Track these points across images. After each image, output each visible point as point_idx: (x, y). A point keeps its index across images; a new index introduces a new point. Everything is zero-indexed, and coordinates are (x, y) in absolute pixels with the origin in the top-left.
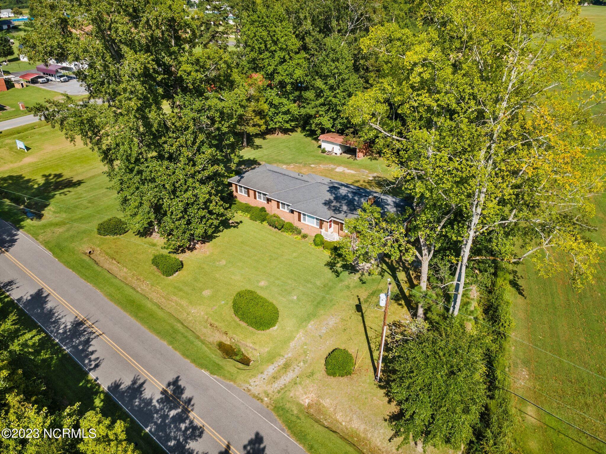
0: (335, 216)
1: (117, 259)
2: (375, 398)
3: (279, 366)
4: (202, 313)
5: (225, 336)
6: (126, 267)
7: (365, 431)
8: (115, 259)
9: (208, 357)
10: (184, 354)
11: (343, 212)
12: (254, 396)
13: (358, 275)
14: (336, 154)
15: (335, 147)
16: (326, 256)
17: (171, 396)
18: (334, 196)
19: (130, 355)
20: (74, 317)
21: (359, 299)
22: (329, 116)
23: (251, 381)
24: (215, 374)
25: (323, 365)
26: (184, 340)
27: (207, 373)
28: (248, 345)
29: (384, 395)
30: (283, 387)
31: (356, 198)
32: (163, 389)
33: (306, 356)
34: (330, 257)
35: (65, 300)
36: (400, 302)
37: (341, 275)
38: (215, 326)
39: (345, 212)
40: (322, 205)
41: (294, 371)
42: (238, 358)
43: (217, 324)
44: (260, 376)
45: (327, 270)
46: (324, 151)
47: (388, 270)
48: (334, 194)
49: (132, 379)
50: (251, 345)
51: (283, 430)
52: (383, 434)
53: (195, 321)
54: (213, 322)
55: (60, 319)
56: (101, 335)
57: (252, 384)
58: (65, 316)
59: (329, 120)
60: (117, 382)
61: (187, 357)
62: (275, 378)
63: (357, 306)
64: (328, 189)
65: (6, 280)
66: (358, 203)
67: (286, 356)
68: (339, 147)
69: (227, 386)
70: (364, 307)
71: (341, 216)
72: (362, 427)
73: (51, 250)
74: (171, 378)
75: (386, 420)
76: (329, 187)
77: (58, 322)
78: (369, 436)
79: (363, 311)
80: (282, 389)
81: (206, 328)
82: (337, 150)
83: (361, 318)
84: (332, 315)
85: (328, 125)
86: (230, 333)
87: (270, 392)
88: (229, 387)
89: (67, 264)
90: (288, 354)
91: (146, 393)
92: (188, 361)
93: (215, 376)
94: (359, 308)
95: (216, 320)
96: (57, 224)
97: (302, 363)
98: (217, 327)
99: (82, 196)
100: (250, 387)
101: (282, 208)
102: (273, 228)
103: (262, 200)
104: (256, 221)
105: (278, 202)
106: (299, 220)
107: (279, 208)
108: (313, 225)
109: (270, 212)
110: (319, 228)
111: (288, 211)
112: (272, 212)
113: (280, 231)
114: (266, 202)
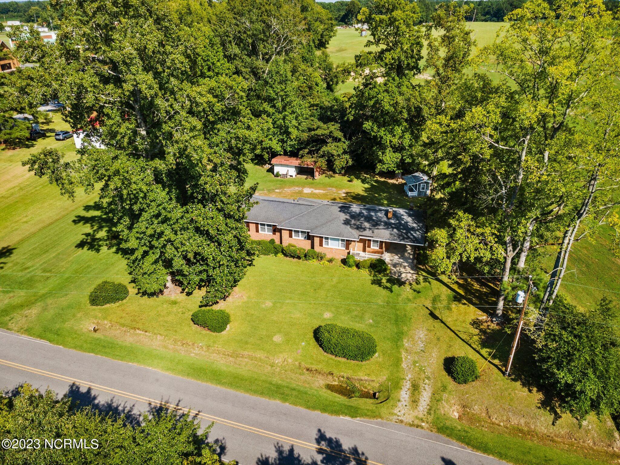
0: (361, 234)
1: (141, 327)
2: (516, 392)
3: (409, 389)
4: (290, 361)
5: (330, 377)
6: (160, 334)
7: (527, 424)
8: (138, 329)
9: (334, 402)
10: (308, 408)
11: (367, 229)
12: (412, 425)
13: (407, 287)
14: (291, 176)
15: (289, 169)
16: (365, 275)
17: (331, 452)
18: (348, 215)
19: (252, 426)
20: (147, 405)
21: (427, 308)
22: (277, 139)
23: (395, 412)
24: (356, 417)
25: (447, 376)
26: (294, 393)
27: (348, 418)
28: (363, 378)
29: (522, 386)
30: (428, 407)
31: (373, 214)
32: (316, 448)
33: (425, 373)
34: (370, 275)
35: (118, 389)
36: (463, 302)
37: (393, 289)
38: (314, 369)
39: (370, 229)
40: (344, 226)
41: (425, 389)
42: (357, 394)
43: (314, 367)
44: (400, 404)
45: (376, 287)
46: (277, 175)
47: (429, 276)
48: (348, 213)
49: (274, 449)
50: (366, 378)
51: (463, 448)
52: (546, 420)
53: (286, 371)
54: (308, 366)
55: (130, 411)
56: (197, 414)
57: (399, 414)
58: (134, 406)
59: (277, 143)
60: (261, 458)
61: (314, 408)
62: (415, 402)
63: (430, 314)
64: (339, 209)
65: (11, 388)
66: (376, 217)
67: (407, 378)
68: (294, 169)
69: (377, 424)
70: (437, 313)
71: (368, 233)
72: (522, 421)
73: (40, 337)
74: (314, 435)
75: (539, 408)
76: (339, 208)
77: (131, 415)
78: (533, 427)
79: (440, 318)
80: (430, 410)
81: (303, 374)
82: (292, 172)
83: (442, 324)
84: (417, 328)
85: (277, 148)
86: (335, 372)
87: (421, 416)
88: (381, 425)
89: (81, 348)
90: (407, 376)
91: (304, 458)
92: (317, 412)
93: (358, 418)
94: (433, 315)
95: (312, 364)
96: (22, 306)
97: (427, 381)
98: (316, 370)
99: (26, 266)
100: (400, 418)
101: (295, 236)
102: (292, 259)
103: (266, 233)
104: (268, 255)
105: (291, 231)
106: (321, 245)
107: (292, 237)
108: (337, 248)
109: (279, 243)
110: (344, 249)
111: (303, 239)
112: (281, 243)
113: (301, 261)
114: (272, 234)
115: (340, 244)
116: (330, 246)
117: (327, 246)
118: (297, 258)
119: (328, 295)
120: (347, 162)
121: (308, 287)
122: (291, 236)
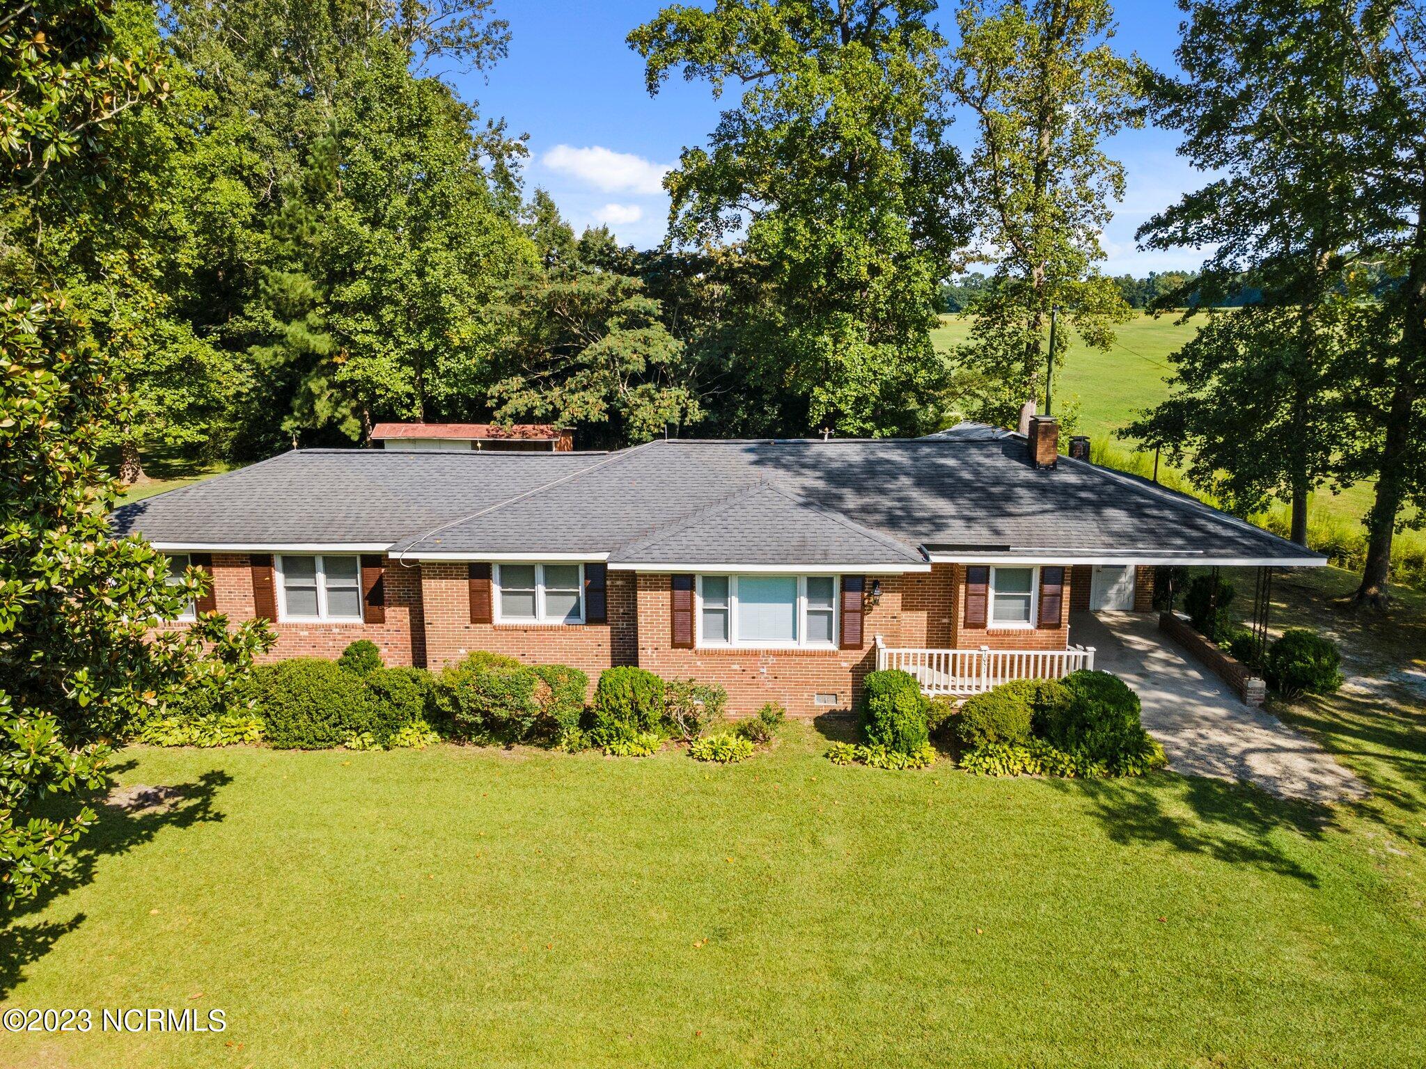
101: (506, 611)
102: (495, 751)
103: (324, 618)
104: (329, 742)
105: (479, 572)
106: (682, 638)
107: (489, 620)
108: (790, 645)
109: (408, 664)
110: (833, 646)
111: (559, 621)
112: (420, 659)
113: (558, 754)
114: (359, 620)
115: (803, 618)
116: (737, 642)
117: (720, 645)
118: (529, 738)
119: (853, 966)
120: (684, 413)
121: (659, 916)
122: (480, 613)
